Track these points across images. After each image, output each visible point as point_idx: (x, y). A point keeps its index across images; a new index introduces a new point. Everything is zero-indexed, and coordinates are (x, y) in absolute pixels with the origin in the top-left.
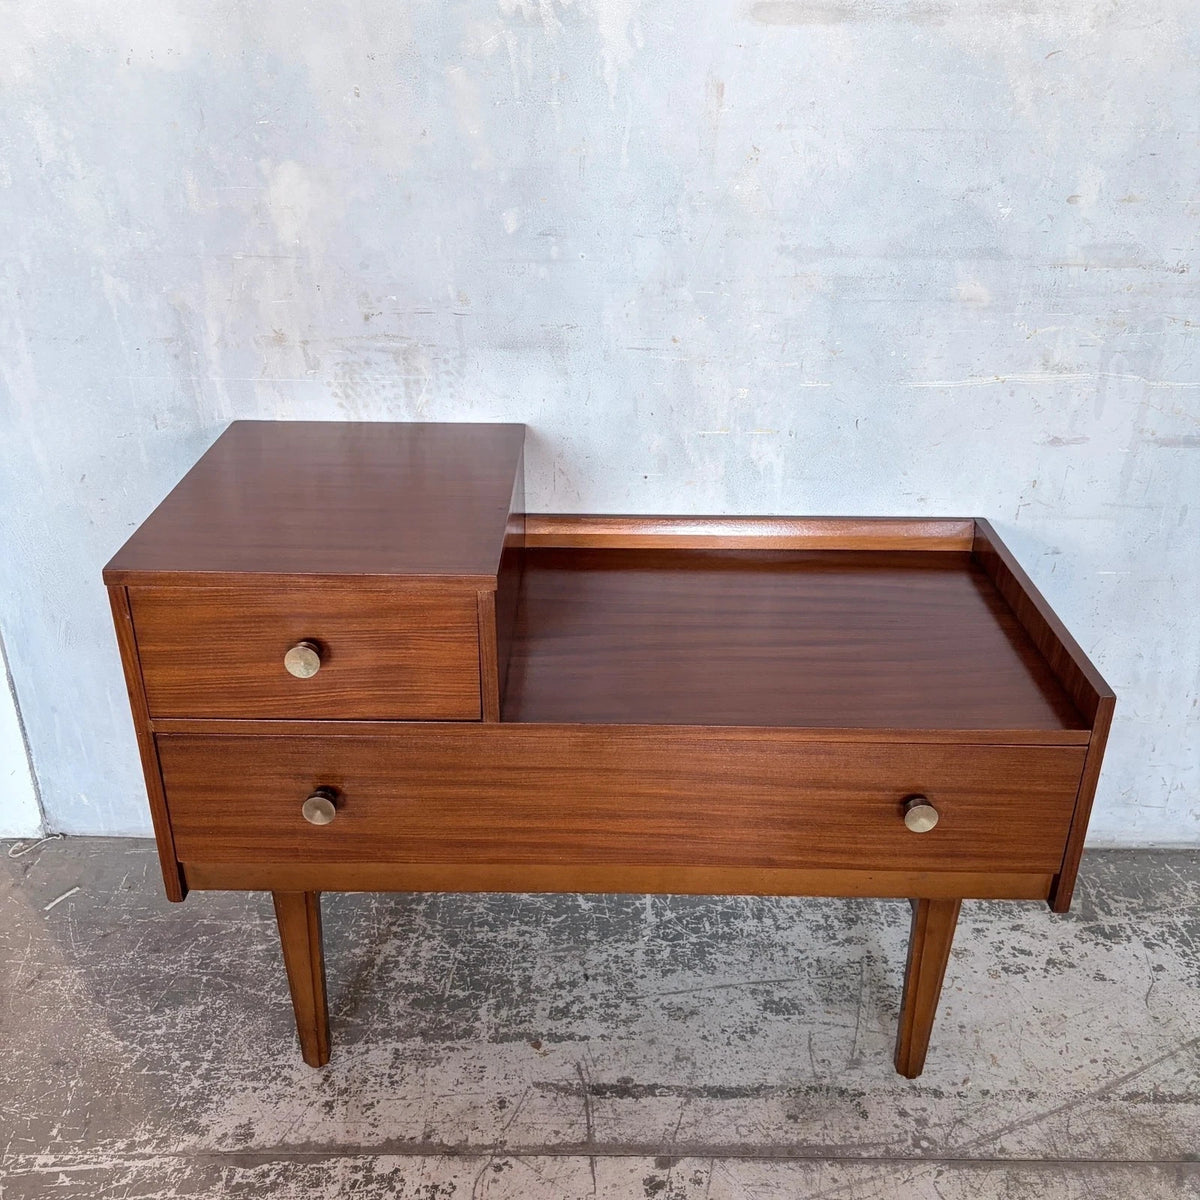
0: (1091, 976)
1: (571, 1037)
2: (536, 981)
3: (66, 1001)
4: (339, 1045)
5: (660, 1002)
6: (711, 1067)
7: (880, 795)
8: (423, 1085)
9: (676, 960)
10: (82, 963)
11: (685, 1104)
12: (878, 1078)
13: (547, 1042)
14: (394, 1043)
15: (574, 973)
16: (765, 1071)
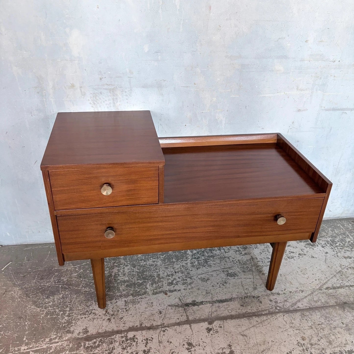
0: (310, 257)
1: (175, 290)
2: (161, 275)
3: (17, 298)
4: (107, 301)
5: (198, 277)
6: (217, 294)
8: (136, 310)
10: (19, 285)
11: (212, 306)
13: (169, 293)
14: (124, 299)
15: (172, 272)
16: (232, 294)
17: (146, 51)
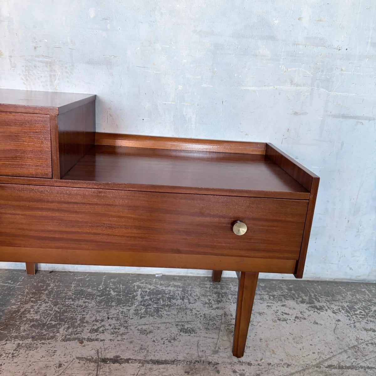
0: (313, 322)
1: (97, 340)
2: (87, 319)
5: (137, 328)
6: (155, 352)
7: (223, 220)
9: (147, 313)
11: (141, 367)
12: (226, 358)
13: (86, 342)
14: (19, 341)
15: (104, 317)
16: (178, 354)
17: (92, 17)
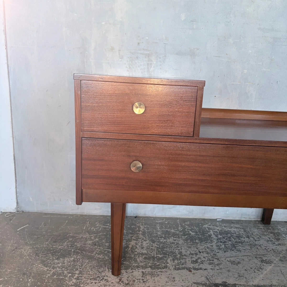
1: (201, 269)
2: (184, 253)
3: (26, 256)
4: (122, 270)
5: (227, 260)
6: (252, 279)
8: (155, 283)
9: (227, 248)
10: (31, 245)
13: (193, 270)
14: (141, 270)
15: (195, 251)
16: (271, 280)
17: (183, 20)
